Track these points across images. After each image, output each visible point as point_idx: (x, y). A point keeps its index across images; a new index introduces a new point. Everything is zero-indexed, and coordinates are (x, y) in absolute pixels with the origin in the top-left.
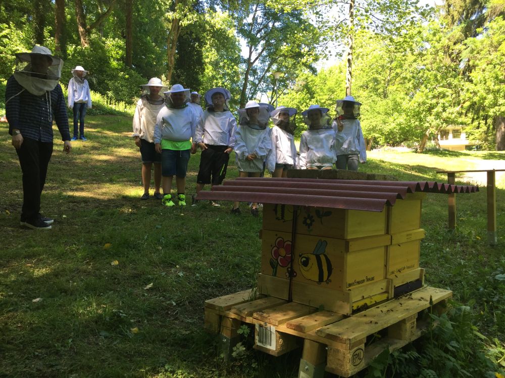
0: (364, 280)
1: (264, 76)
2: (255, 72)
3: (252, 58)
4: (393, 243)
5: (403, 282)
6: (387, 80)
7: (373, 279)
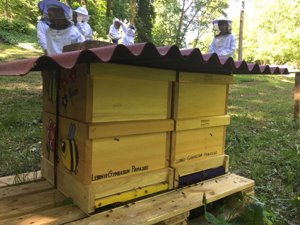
0: (128, 171)
1: (192, 19)
2: (186, 17)
3: (184, 8)
4: (177, 129)
5: (195, 170)
6: (277, 21)
7: (145, 168)
